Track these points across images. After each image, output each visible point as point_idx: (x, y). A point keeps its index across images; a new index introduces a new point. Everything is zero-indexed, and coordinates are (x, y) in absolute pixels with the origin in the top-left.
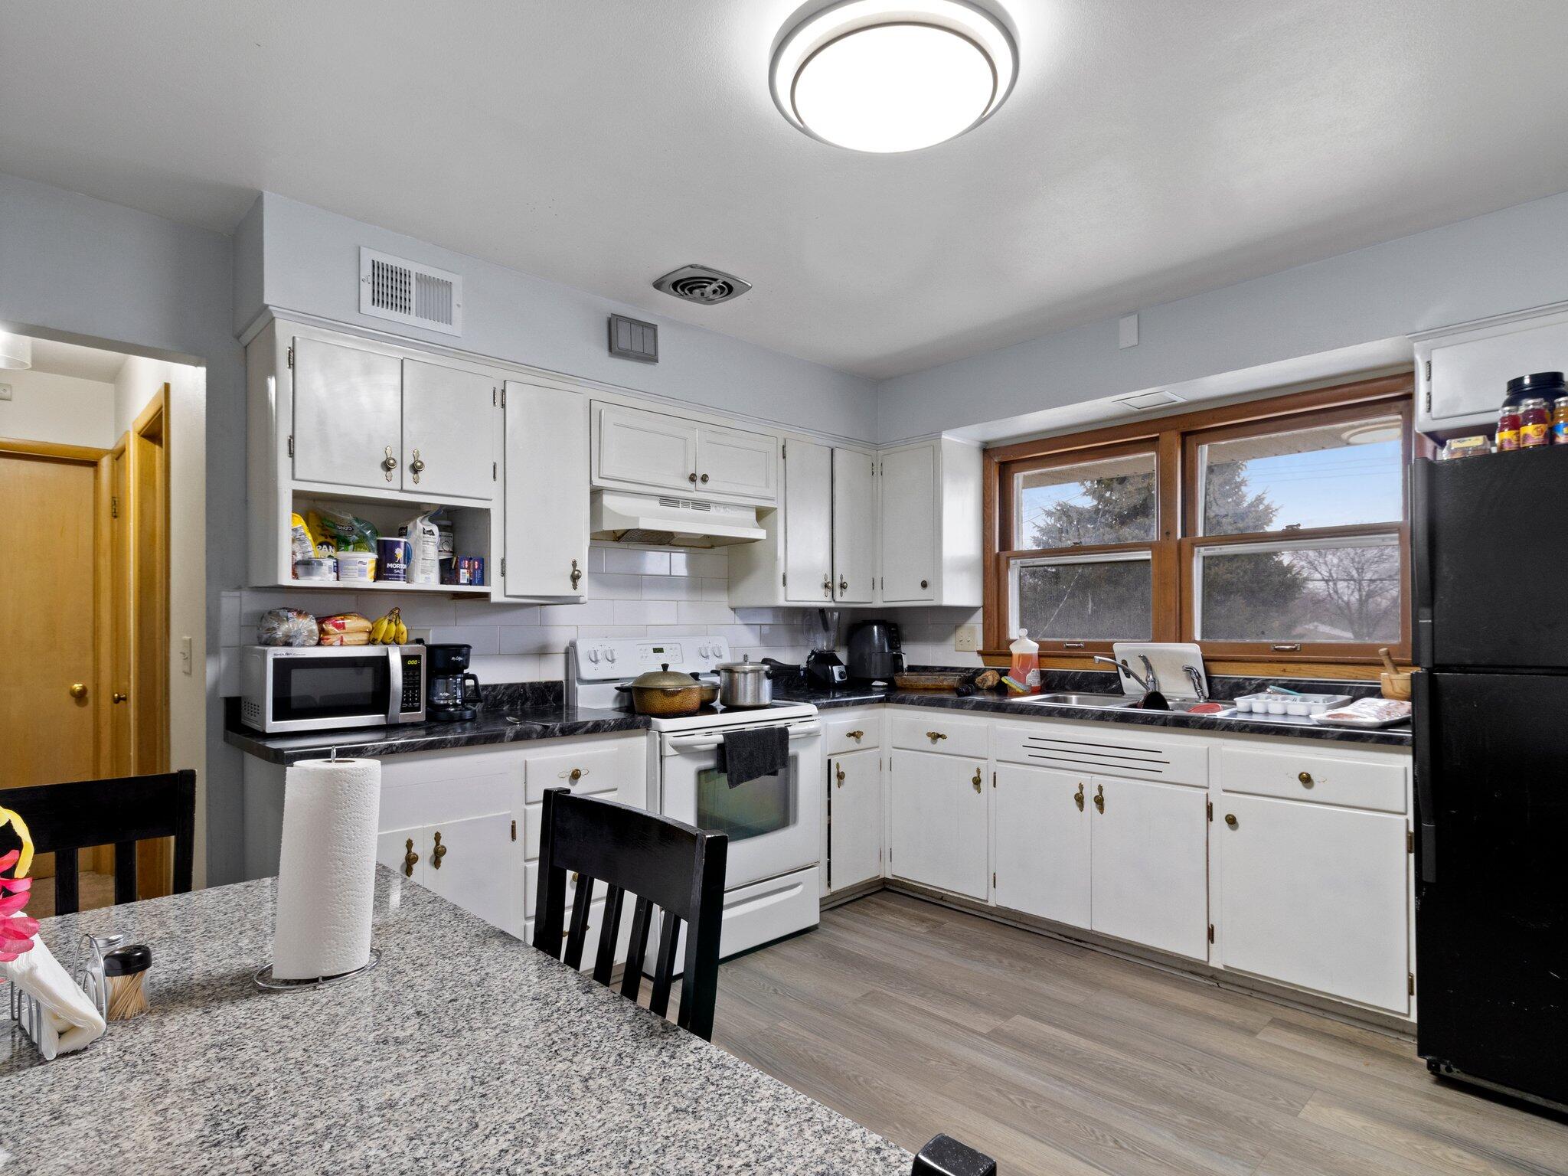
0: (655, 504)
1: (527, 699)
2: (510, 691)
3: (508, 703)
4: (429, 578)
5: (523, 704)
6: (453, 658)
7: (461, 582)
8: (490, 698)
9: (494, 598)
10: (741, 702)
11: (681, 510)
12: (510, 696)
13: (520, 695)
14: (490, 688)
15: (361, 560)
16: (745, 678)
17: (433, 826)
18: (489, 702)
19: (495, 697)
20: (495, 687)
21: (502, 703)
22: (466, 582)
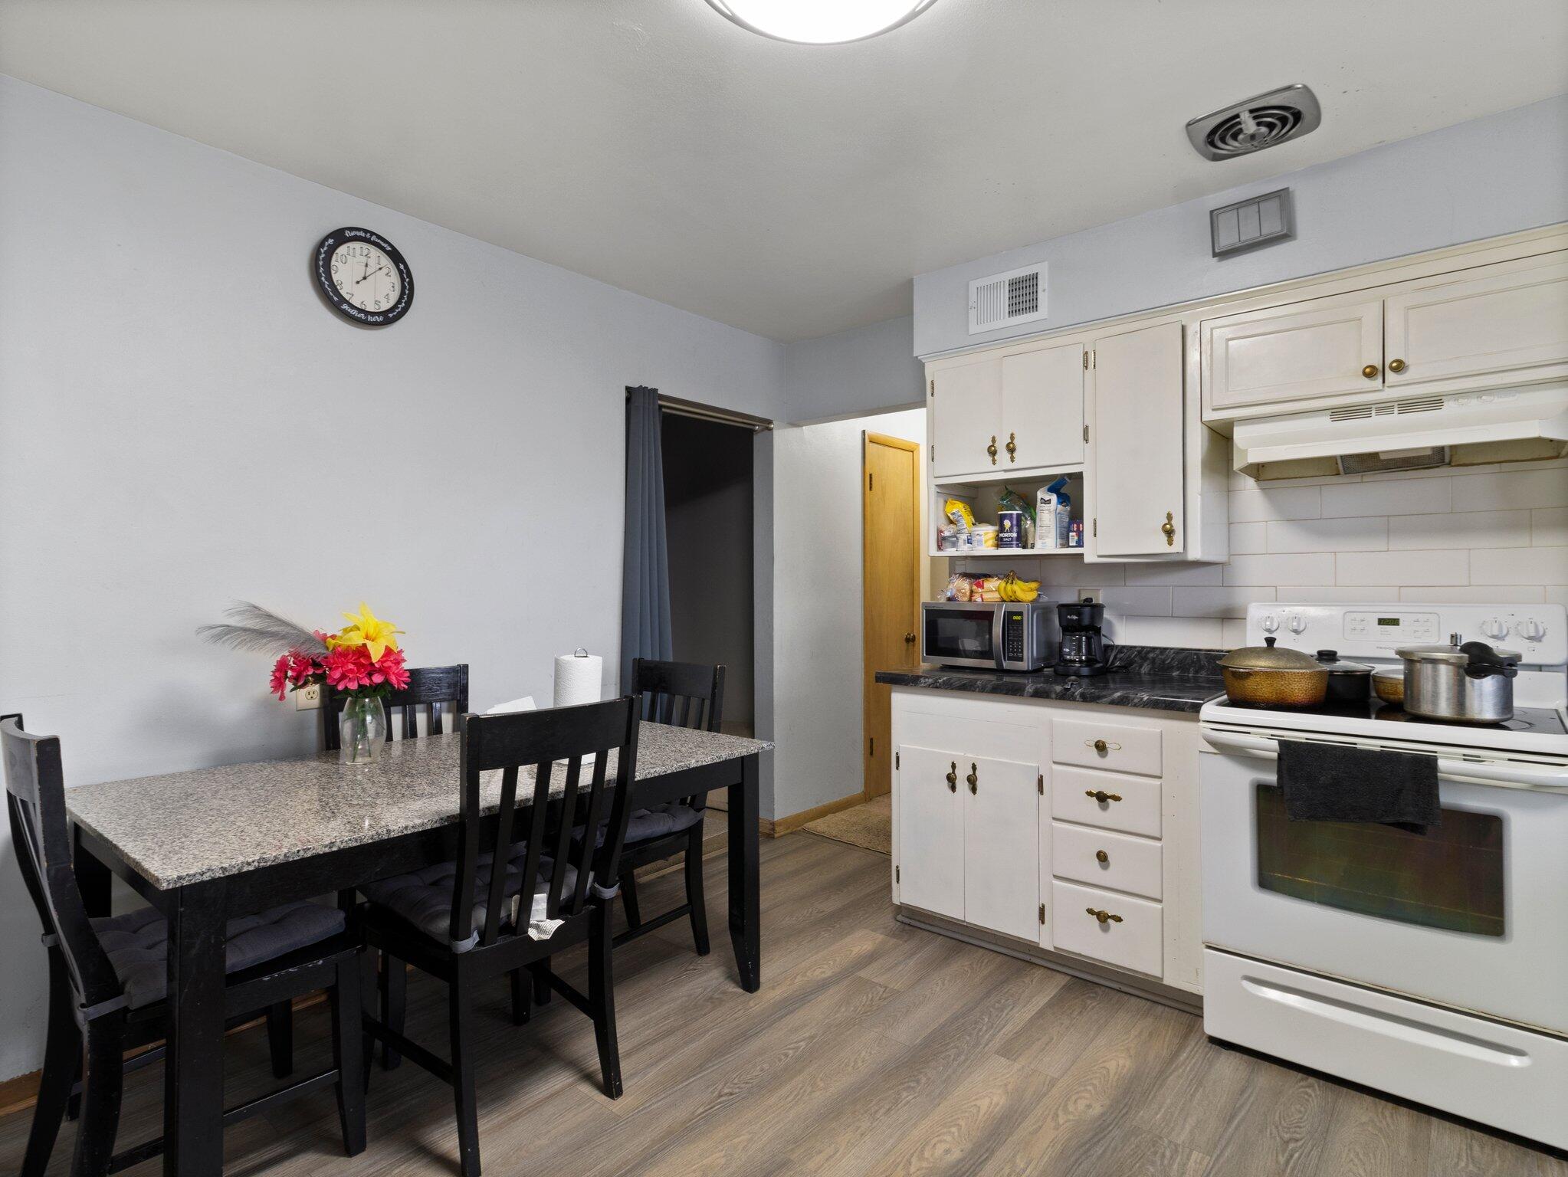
0: (1325, 421)
1: (1202, 668)
2: (1181, 656)
3: (1178, 669)
4: (1045, 543)
5: (1197, 672)
6: (1069, 617)
7: (1071, 544)
8: (1158, 662)
9: (1087, 559)
10: (1426, 709)
11: (1376, 420)
12: (1180, 662)
13: (1193, 662)
14: (1158, 652)
15: (977, 533)
16: (1435, 671)
17: (972, 757)
18: (1157, 665)
19: (1164, 661)
20: (1164, 649)
21: (1170, 668)
22: (1074, 544)
